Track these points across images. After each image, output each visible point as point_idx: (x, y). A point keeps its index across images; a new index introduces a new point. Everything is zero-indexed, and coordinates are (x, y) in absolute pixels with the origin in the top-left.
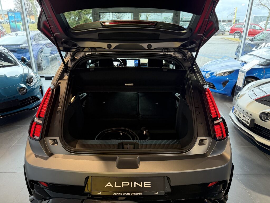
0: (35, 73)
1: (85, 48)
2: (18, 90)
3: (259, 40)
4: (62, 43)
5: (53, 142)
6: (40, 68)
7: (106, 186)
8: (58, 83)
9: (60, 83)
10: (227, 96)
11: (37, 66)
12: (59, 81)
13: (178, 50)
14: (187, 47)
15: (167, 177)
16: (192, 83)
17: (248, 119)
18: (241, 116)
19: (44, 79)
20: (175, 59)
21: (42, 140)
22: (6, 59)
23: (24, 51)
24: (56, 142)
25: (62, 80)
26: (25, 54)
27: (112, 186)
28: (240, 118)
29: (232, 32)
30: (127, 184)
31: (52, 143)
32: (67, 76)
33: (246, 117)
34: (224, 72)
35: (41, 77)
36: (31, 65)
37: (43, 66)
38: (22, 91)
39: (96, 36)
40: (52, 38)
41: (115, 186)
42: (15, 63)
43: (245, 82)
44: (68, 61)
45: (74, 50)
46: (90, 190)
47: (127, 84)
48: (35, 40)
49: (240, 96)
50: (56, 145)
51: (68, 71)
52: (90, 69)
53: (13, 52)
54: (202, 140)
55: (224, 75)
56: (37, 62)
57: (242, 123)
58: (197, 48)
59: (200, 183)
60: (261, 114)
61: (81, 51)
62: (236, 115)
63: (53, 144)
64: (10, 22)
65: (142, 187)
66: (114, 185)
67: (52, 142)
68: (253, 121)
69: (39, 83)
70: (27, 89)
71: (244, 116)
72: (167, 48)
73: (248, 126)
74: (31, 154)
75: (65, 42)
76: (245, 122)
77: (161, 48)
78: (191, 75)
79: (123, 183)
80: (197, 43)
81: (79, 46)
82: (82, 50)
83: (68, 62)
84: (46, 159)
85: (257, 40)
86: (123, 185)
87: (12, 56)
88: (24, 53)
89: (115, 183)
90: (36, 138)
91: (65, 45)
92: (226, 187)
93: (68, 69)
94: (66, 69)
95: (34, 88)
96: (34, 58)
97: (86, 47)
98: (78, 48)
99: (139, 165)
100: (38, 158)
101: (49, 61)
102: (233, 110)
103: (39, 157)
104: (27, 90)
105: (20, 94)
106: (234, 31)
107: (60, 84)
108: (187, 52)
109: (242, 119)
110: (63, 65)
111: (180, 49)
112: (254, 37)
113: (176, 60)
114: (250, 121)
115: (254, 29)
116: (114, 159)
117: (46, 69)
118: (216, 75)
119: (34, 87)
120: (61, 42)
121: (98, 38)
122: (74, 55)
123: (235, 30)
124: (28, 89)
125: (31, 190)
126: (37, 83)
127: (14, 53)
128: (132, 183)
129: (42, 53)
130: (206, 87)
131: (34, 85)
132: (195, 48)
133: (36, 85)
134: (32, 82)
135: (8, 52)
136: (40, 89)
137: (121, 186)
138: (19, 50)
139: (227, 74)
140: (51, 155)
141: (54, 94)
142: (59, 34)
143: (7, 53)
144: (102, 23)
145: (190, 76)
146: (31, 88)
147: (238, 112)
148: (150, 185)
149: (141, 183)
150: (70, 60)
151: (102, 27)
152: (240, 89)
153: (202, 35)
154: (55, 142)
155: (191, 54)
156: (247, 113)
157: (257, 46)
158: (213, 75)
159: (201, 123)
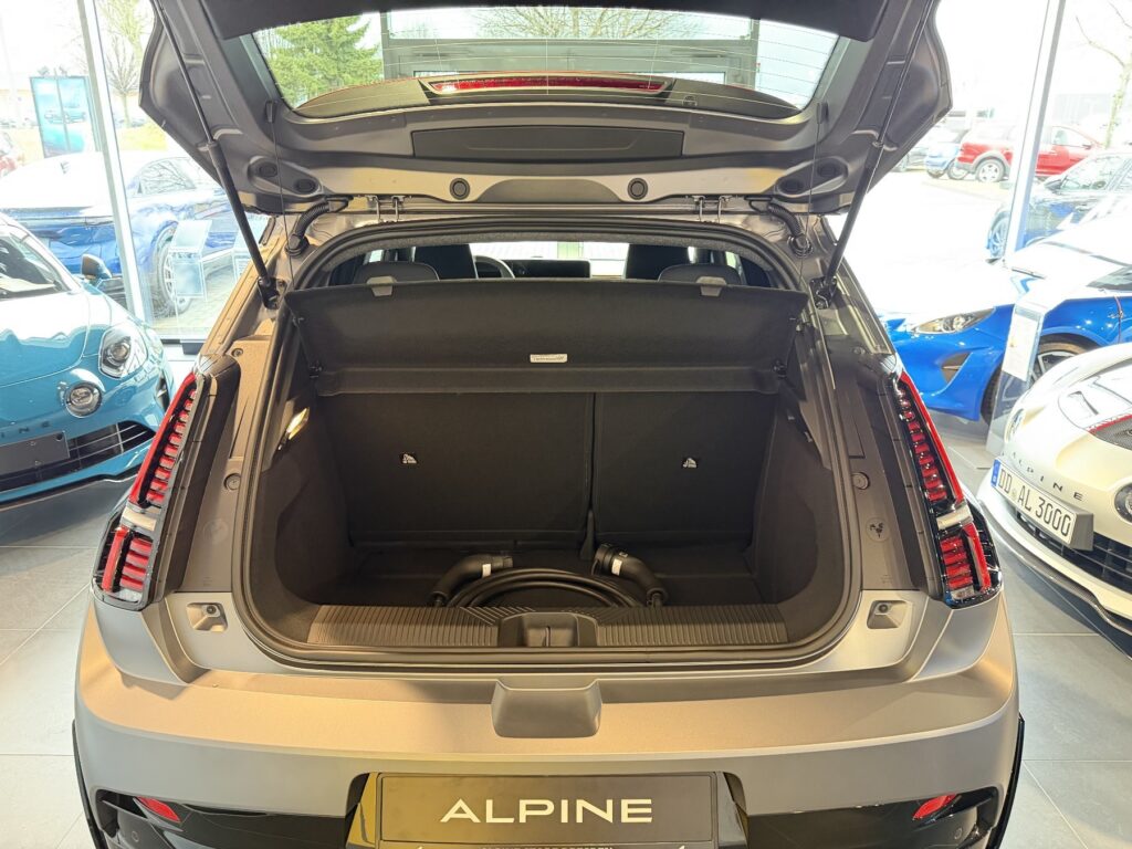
0: (138, 323)
1: (351, 197)
2: (62, 393)
3: (1085, 187)
4: (250, 174)
5: (207, 616)
6: (160, 306)
7: (445, 819)
8: (229, 353)
9: (238, 352)
10: (961, 420)
11: (149, 296)
12: (237, 344)
13: (767, 204)
14: (807, 193)
15: (725, 774)
16: (829, 351)
17: (1064, 512)
18: (1034, 503)
19: (179, 350)
20: (754, 246)
21: (155, 606)
22: (16, 265)
23: (95, 237)
24: (217, 614)
25: (250, 339)
26: (99, 247)
27: (476, 820)
28: (1029, 510)
29: (969, 157)
30: (544, 807)
31: (202, 621)
32: (273, 320)
33: (1056, 507)
34: (947, 318)
35: (167, 342)
36: (124, 296)
37: (173, 297)
38: (82, 398)
39: (400, 142)
40: (205, 149)
41: (490, 819)
42: (55, 282)
43: (1040, 357)
44: (278, 256)
45: (305, 207)
46: (371, 835)
47: (538, 356)
48: (143, 188)
49: (1023, 415)
50: (218, 628)
51: (275, 300)
52: (374, 290)
53: (47, 241)
54: (883, 606)
55: (947, 329)
56: (151, 281)
57: (1037, 533)
58: (853, 194)
59: (871, 804)
60: (1122, 495)
61: (335, 209)
62: (1009, 497)
63: (205, 627)
64: (43, 120)
65: (611, 820)
66: (481, 814)
67: (203, 615)
68: (1085, 521)
69: (156, 365)
70: (103, 389)
71: (1048, 501)
72: (714, 197)
73: (1065, 548)
74: (104, 671)
75: (266, 170)
76: (1049, 528)
77: (690, 196)
78: (824, 313)
79: (523, 803)
80: (851, 169)
81: (326, 189)
82: (339, 204)
83: (278, 262)
84: (172, 693)
85: (1076, 186)
86: (523, 814)
87: (43, 254)
88: (93, 243)
89: (489, 804)
90: (128, 598)
91: (264, 185)
92: (994, 818)
93: (278, 289)
94: (266, 292)
95: (134, 387)
96: (137, 264)
97: (357, 195)
98: (323, 200)
99: (596, 720)
100: (137, 689)
101: (202, 277)
102: (995, 474)
103: (140, 686)
104: (100, 397)
105: (70, 411)
106: (976, 155)
107: (239, 354)
108: (803, 214)
109: (1039, 517)
110: (255, 273)
111: (775, 201)
112: (1061, 176)
113: (759, 249)
114: (1073, 522)
115: (1058, 143)
116: (483, 695)
117: (190, 311)
118: (914, 329)
119: (131, 382)
120: (245, 169)
121: (410, 152)
122: (303, 232)
123: (981, 149)
124: (108, 391)
125: (105, 834)
126: (145, 367)
127: (53, 243)
128: (565, 804)
129: (173, 242)
130: (895, 365)
131: (131, 376)
132: (841, 196)
133: (142, 374)
134: (123, 361)
135: (24, 238)
136: (161, 393)
137: (517, 817)
138: (74, 231)
139: (960, 326)
140: (195, 673)
141: (212, 399)
142: (237, 132)
143: (21, 241)
144: (430, 83)
145: (822, 320)
146: (120, 387)
147: (1017, 484)
148: (649, 810)
149: (610, 803)
150: (287, 250)
151: (426, 100)
152: (1017, 388)
153: (875, 133)
154: (215, 616)
155: (821, 221)
156: (1060, 489)
157: (1076, 211)
158: (901, 329)
159: (877, 527)
